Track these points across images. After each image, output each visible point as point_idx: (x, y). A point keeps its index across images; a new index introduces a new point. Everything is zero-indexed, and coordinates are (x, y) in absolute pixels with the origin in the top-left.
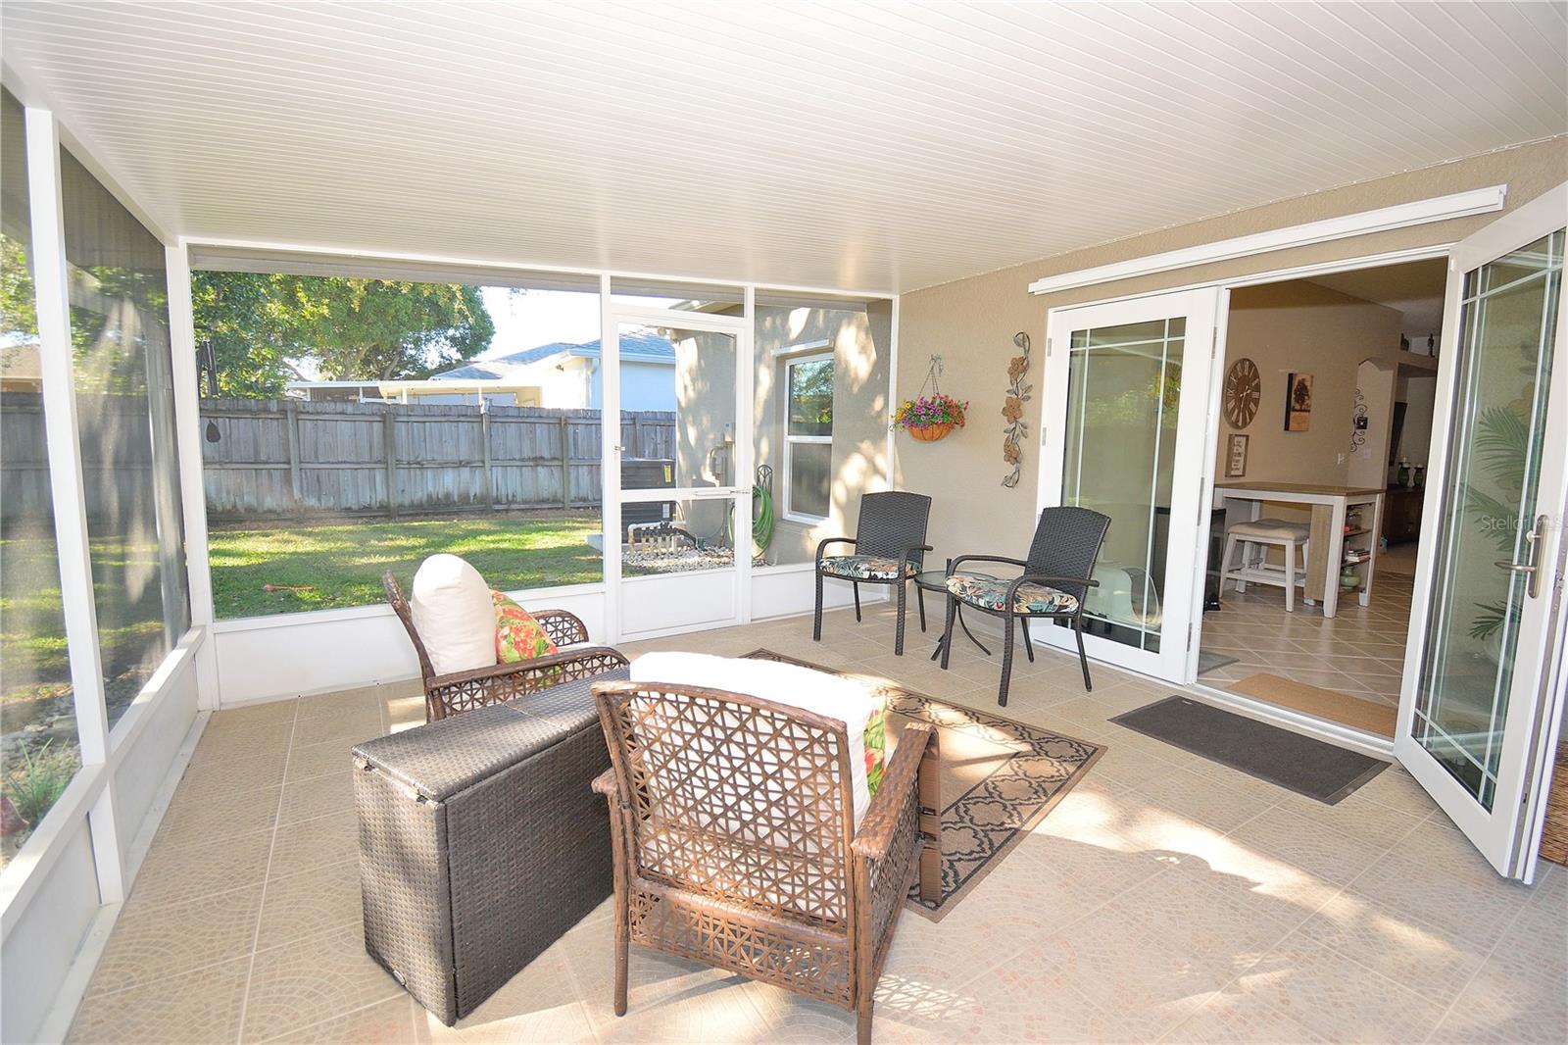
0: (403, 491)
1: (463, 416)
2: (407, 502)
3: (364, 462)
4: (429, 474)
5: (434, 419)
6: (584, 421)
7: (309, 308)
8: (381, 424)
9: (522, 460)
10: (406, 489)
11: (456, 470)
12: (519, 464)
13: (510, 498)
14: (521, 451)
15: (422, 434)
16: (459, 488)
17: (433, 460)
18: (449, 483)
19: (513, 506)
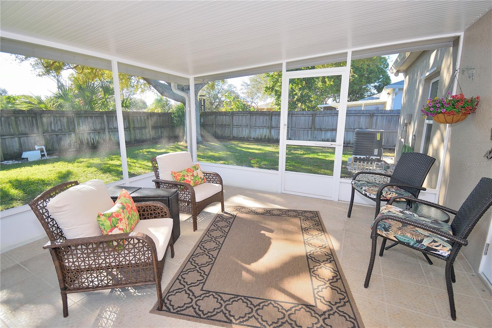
0: (315, 137)
1: (336, 114)
3: (306, 128)
4: (323, 132)
5: (327, 115)
6: (381, 115)
7: (328, 83)
8: (312, 117)
10: (316, 137)
11: (331, 132)
13: (348, 142)
15: (323, 120)
16: (332, 137)
17: (325, 128)
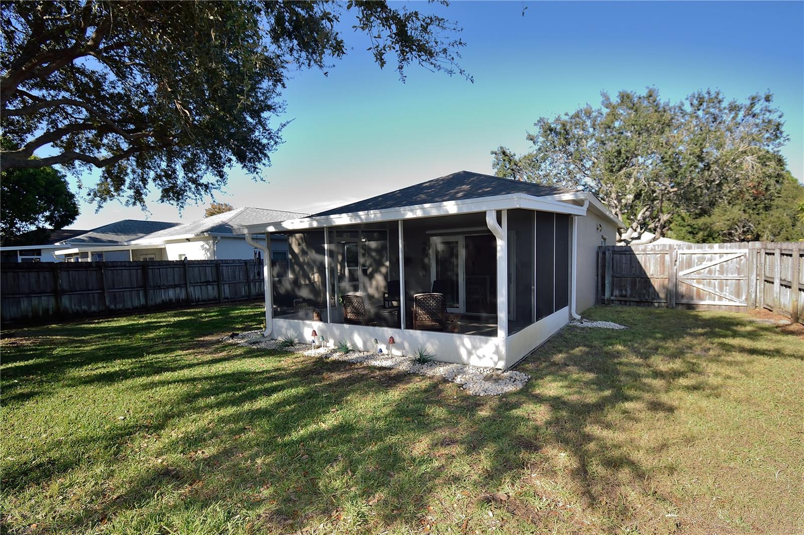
0: (152, 299)
2: (154, 304)
3: (135, 288)
4: (163, 291)
9: (201, 283)
11: (174, 289)
12: (200, 284)
14: (200, 279)
16: (175, 296)
17: (164, 285)
18: (171, 294)
19: (199, 303)
